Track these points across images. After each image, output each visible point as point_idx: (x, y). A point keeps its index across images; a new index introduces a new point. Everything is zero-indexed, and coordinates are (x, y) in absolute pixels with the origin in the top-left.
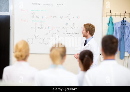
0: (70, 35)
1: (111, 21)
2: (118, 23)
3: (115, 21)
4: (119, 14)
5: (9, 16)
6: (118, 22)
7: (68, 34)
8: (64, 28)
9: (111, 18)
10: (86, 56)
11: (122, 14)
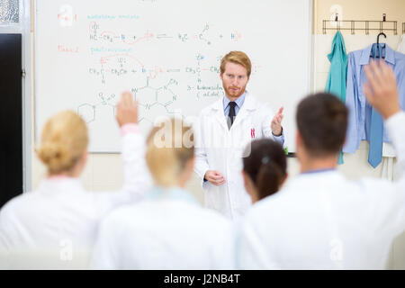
0: (211, 92)
1: (338, 48)
2: (362, 51)
3: (350, 47)
4: (363, 25)
5: (20, 35)
6: (361, 48)
7: (204, 88)
8: (191, 70)
9: (338, 37)
10: (265, 160)
11: (371, 25)
